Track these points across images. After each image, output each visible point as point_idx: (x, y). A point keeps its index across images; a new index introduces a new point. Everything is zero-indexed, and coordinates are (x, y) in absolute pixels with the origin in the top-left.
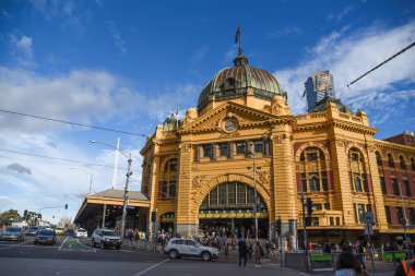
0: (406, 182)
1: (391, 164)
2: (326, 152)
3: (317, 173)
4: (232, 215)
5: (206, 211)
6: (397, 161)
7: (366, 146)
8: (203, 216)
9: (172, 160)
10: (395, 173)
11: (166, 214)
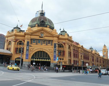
0: (76, 54)
1: (74, 50)
2: (64, 46)
3: (61, 51)
4: (41, 60)
5: (33, 58)
6: (75, 49)
7: (71, 45)
8: (32, 60)
9: (20, 41)
10: (75, 52)
11: (17, 58)
